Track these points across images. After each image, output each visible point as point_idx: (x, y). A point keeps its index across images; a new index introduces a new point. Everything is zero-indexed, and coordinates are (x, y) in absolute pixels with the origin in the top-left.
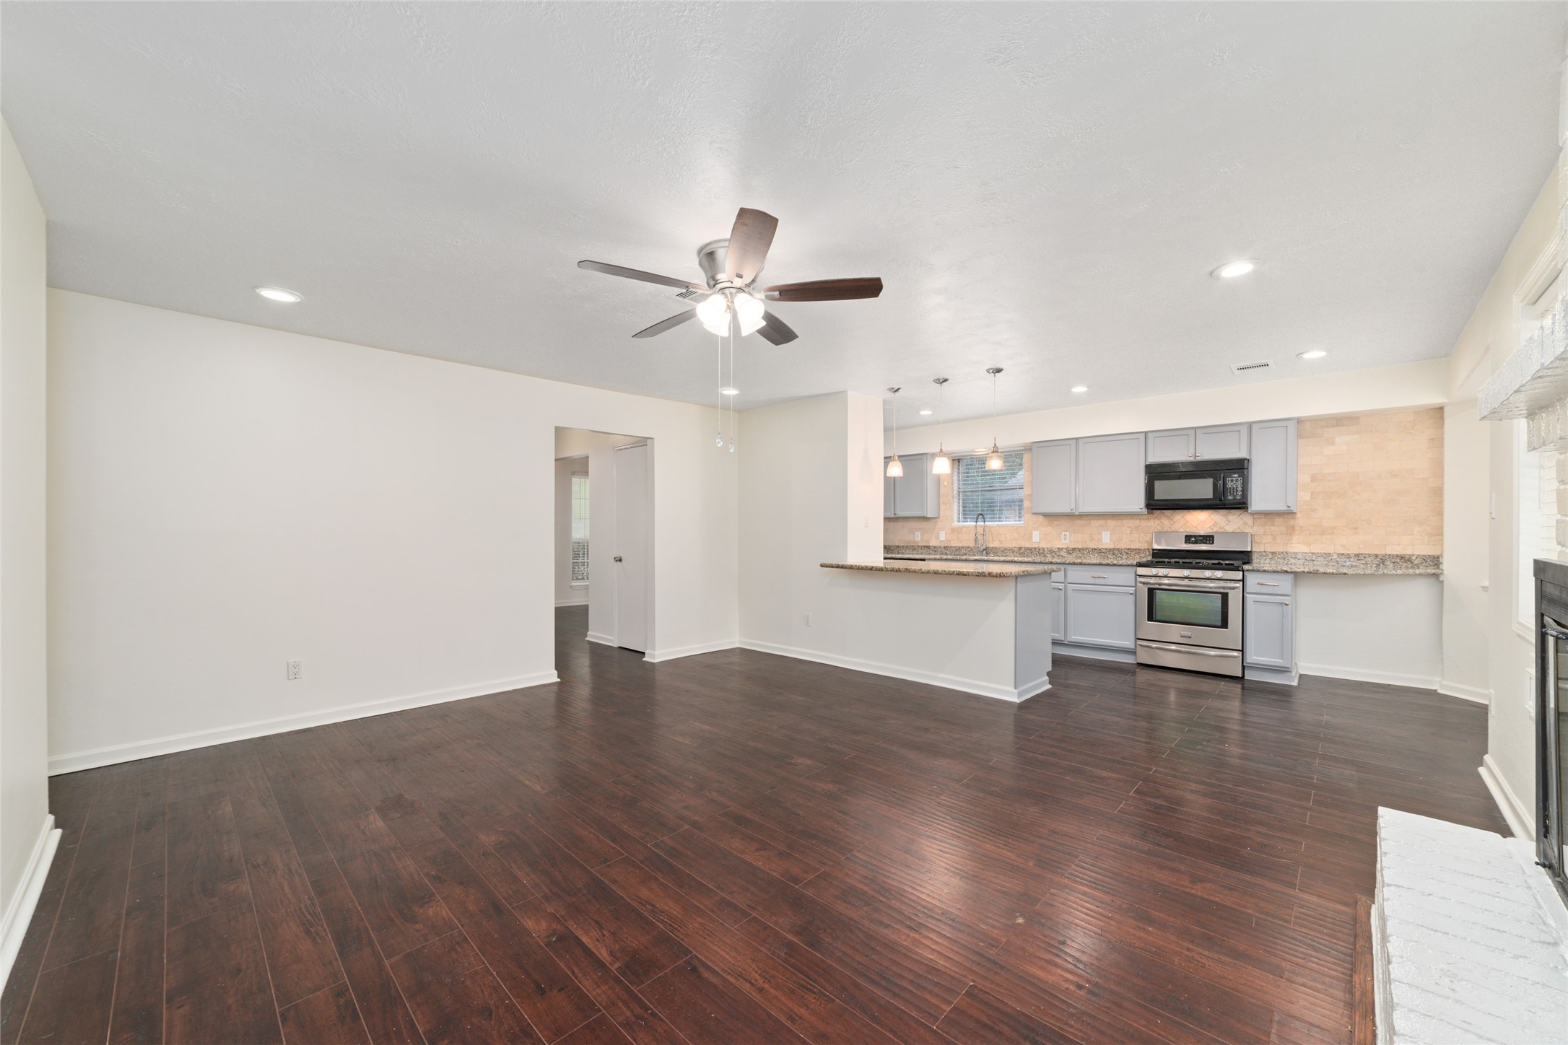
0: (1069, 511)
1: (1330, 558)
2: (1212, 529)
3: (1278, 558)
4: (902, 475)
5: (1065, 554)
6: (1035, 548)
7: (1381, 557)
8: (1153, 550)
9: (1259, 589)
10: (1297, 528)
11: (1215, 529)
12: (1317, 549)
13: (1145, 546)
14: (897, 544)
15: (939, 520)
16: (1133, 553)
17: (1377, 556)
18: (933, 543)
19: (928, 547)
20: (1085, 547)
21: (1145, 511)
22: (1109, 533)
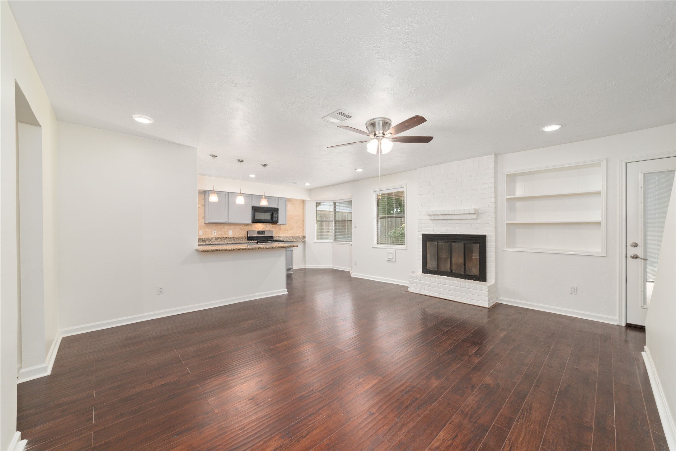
3: (277, 238)
4: (217, 201)
5: (214, 240)
6: (201, 238)
7: (295, 237)
8: (248, 237)
10: (281, 229)
12: (285, 235)
13: (244, 236)
16: (240, 238)
20: (222, 237)
21: (251, 223)
22: (231, 231)
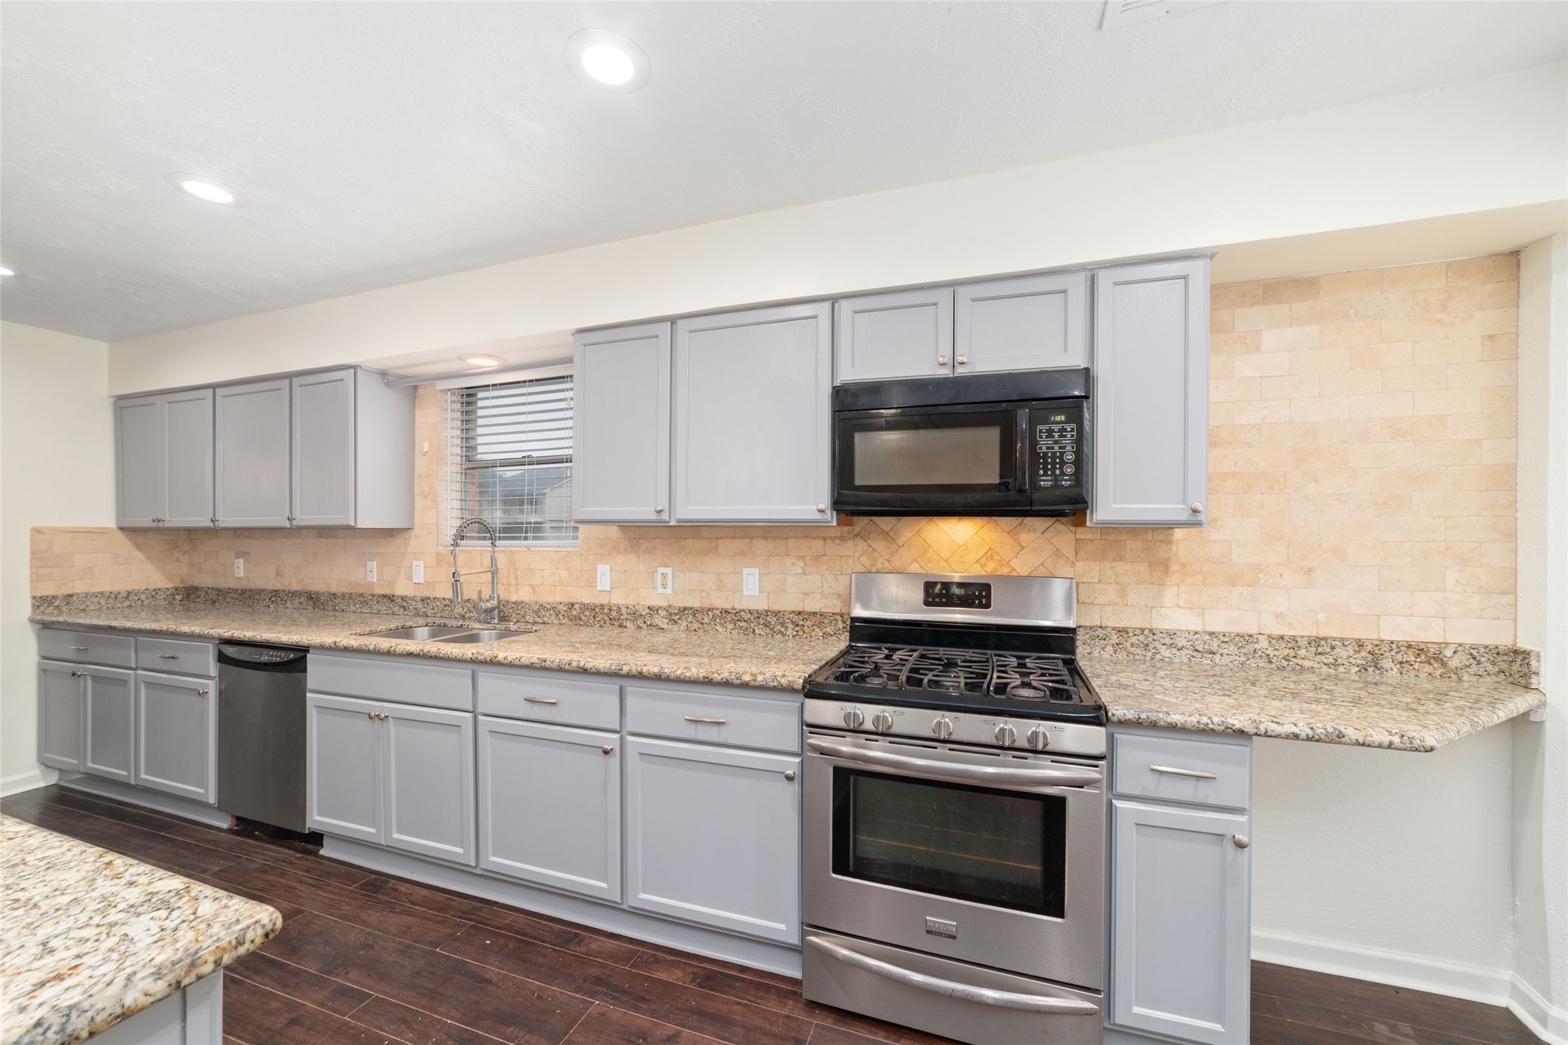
0: (654, 516)
1: (1250, 648)
2: (983, 566)
3: (1132, 645)
6: (602, 607)
7: (1369, 648)
8: (854, 620)
9: (1150, 786)
10: (1175, 568)
11: (991, 567)
12: (1219, 622)
13: (833, 606)
14: (333, 590)
15: (413, 534)
16: (809, 623)
17: (1360, 644)
18: (402, 589)
19: (391, 598)
20: (706, 605)
21: (831, 518)
22: (757, 571)
